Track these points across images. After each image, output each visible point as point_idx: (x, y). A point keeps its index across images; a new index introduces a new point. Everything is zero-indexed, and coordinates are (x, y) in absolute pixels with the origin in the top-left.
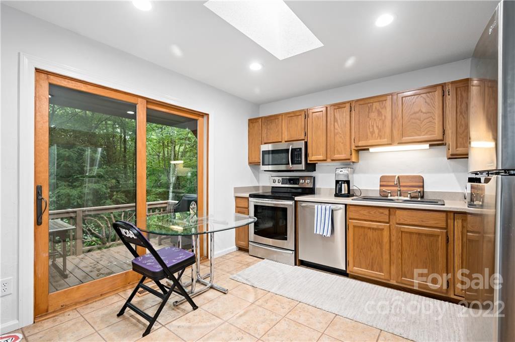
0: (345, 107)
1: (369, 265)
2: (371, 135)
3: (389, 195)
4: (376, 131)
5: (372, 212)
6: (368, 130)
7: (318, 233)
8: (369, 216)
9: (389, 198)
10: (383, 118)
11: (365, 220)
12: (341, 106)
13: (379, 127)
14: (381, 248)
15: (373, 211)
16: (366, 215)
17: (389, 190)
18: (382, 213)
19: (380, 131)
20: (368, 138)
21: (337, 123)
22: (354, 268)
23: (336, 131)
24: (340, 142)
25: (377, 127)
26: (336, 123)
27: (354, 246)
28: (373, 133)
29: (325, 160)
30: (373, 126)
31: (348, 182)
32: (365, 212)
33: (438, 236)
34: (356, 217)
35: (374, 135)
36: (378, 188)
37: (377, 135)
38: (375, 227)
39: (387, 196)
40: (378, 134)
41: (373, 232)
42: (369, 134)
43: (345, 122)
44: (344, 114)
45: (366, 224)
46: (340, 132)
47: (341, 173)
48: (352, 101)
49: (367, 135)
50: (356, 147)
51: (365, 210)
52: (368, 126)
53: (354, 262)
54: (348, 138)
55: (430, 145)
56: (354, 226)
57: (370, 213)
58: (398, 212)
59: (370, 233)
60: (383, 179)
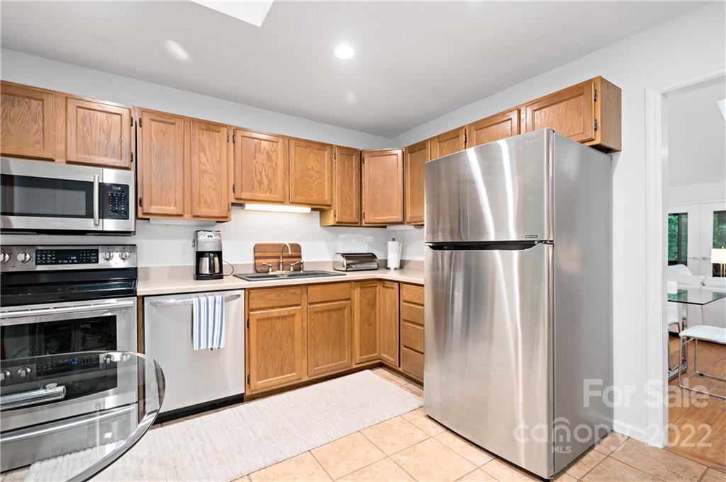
0: (219, 132)
1: (278, 369)
2: (258, 185)
3: (270, 270)
4: (266, 182)
5: (282, 295)
6: (254, 177)
7: (203, 346)
8: (278, 300)
9: (271, 273)
10: (274, 166)
11: (272, 308)
12: (213, 127)
13: (269, 176)
14: (293, 340)
15: (282, 293)
16: (275, 300)
17: (270, 263)
18: (294, 293)
19: (270, 182)
20: (254, 189)
21: (205, 153)
22: (259, 382)
23: (203, 167)
24: (210, 187)
25: (267, 176)
26: (202, 154)
27: (257, 349)
28: (260, 183)
29: (181, 216)
30: (261, 173)
31: (219, 254)
32: (272, 295)
33: (345, 308)
34: (262, 306)
35: (262, 186)
36: (251, 261)
37: (266, 187)
38: (286, 314)
39: (267, 272)
40: (268, 186)
41: (282, 322)
42: (256, 185)
43: (218, 157)
44: (218, 144)
45: (275, 312)
46: (211, 171)
47: (210, 239)
48: (232, 126)
49: (253, 185)
50: (237, 199)
51: (272, 293)
52: (254, 172)
53: (258, 374)
54: (224, 182)
55: (313, 209)
56: (258, 320)
57: (279, 297)
58: (310, 289)
59: (279, 325)
60: (257, 248)
